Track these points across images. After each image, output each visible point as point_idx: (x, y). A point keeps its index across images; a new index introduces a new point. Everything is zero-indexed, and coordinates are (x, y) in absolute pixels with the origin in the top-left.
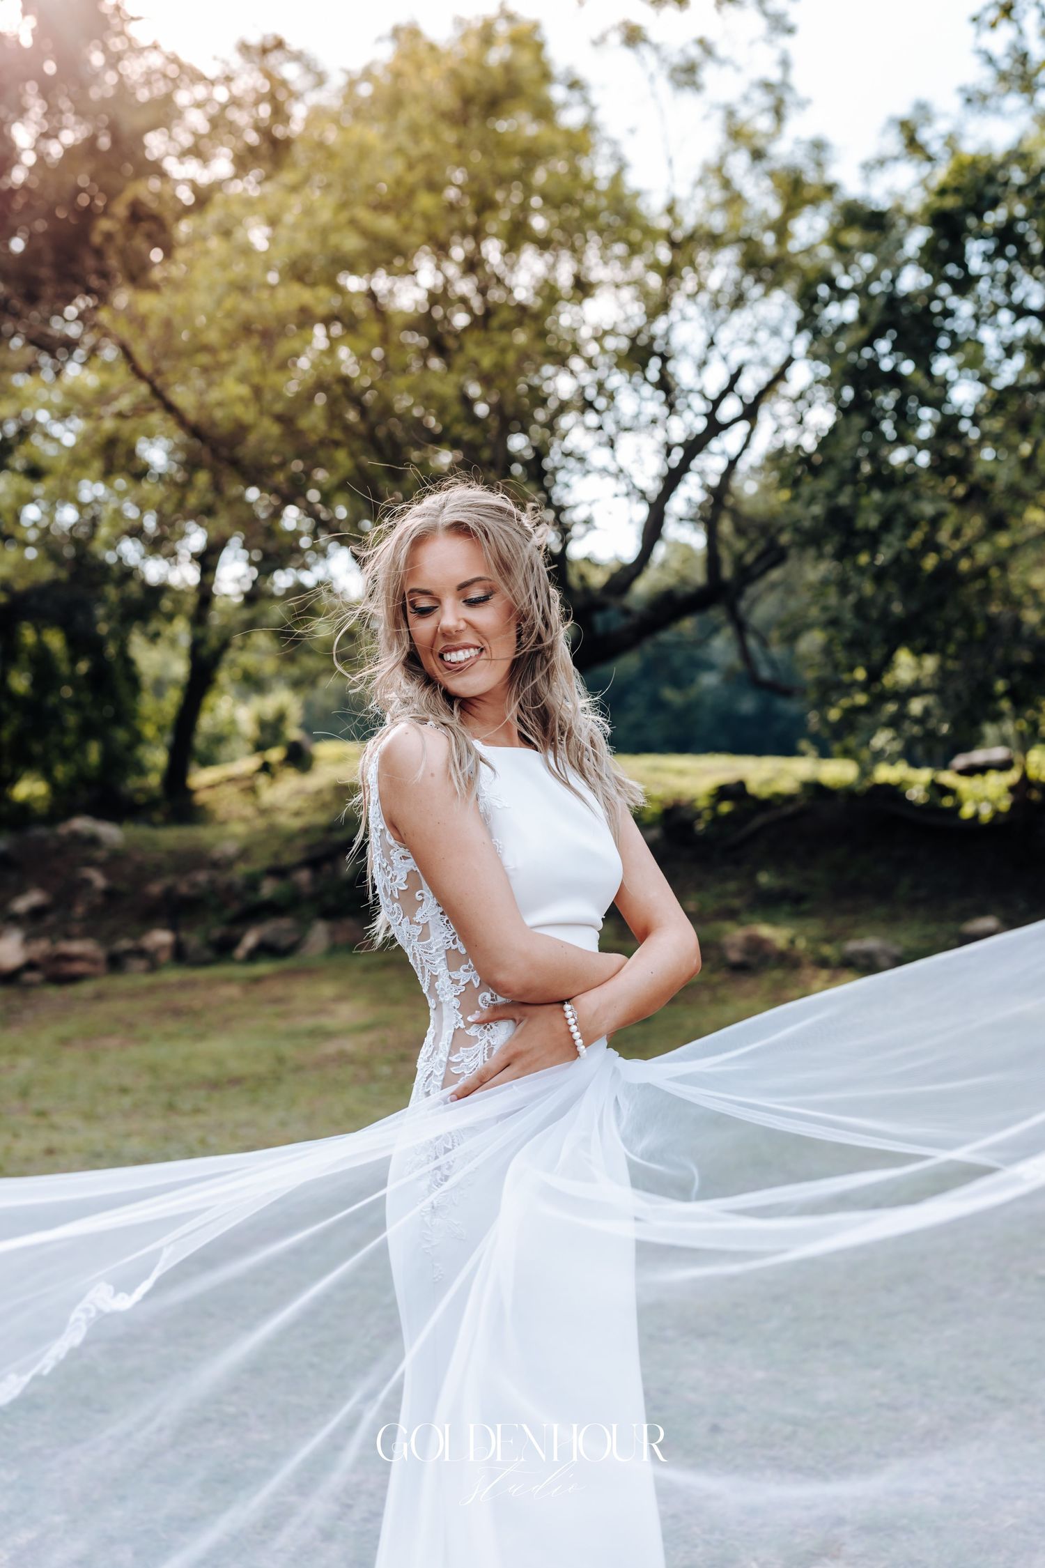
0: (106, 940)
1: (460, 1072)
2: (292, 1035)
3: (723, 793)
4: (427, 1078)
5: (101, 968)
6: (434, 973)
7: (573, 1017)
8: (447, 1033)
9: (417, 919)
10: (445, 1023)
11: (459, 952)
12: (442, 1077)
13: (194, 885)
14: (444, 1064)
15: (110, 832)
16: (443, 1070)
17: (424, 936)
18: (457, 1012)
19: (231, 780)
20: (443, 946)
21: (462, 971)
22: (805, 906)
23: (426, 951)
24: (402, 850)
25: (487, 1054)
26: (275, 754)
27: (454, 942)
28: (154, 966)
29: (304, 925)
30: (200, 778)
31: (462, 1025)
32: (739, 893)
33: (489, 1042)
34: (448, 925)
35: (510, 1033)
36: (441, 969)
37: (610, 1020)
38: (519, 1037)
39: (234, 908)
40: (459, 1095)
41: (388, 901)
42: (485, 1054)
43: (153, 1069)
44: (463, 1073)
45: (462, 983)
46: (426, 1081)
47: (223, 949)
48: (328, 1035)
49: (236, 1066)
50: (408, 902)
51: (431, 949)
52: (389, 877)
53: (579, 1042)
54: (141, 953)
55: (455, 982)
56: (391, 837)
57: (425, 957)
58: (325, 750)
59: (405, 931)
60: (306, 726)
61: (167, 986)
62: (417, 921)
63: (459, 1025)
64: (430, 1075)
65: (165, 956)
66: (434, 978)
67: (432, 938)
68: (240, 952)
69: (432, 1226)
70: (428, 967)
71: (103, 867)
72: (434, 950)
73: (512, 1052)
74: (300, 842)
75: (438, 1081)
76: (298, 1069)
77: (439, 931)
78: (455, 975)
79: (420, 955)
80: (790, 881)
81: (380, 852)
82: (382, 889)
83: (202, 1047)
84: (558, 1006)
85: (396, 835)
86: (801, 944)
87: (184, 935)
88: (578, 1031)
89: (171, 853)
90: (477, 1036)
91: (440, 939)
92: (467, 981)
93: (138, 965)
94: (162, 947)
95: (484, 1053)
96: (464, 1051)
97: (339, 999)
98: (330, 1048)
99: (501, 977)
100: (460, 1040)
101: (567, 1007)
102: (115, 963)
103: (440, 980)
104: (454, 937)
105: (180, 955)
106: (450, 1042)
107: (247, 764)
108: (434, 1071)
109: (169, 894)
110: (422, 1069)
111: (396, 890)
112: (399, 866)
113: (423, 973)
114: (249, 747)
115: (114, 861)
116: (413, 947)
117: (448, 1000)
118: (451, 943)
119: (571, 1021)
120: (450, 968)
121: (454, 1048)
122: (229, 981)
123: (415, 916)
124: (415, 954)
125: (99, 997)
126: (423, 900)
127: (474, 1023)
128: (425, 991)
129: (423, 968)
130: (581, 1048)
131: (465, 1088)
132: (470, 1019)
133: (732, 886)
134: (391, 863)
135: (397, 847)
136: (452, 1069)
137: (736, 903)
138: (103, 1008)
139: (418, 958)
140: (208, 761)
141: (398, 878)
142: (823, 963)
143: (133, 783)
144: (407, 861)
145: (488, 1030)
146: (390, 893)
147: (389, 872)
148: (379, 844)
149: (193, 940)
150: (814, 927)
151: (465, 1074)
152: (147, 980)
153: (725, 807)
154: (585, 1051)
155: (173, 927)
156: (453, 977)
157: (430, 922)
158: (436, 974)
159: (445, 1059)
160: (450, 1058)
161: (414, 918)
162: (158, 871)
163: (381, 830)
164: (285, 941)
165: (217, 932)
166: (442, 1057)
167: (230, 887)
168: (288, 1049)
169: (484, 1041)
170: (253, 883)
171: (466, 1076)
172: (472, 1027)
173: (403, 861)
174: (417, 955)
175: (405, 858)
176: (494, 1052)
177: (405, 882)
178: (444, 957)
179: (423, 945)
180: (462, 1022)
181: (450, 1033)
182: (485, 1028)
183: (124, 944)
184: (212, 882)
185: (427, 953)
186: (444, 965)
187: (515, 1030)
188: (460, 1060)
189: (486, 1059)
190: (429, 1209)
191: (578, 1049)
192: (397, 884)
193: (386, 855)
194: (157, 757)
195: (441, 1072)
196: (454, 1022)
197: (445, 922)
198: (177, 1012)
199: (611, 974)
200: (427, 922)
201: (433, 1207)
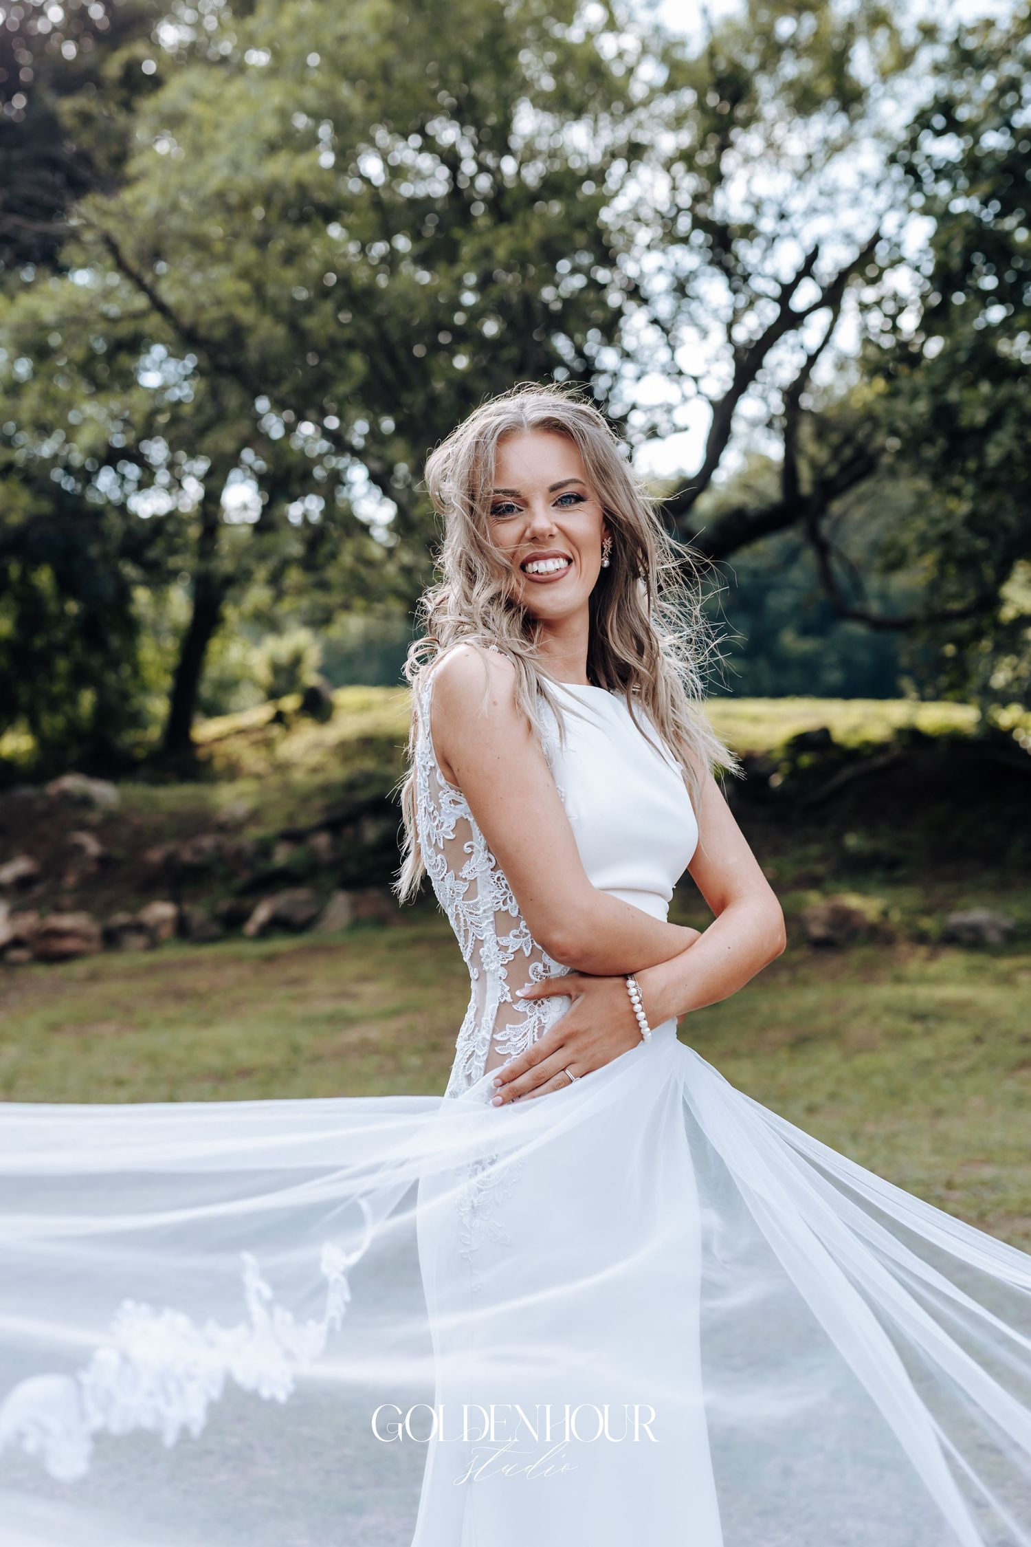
0: (101, 914)
1: (506, 1053)
2: (310, 1021)
3: (802, 742)
4: (468, 1059)
5: (95, 945)
6: (479, 938)
7: (637, 995)
8: (491, 1007)
9: (463, 874)
10: (489, 996)
11: (510, 915)
12: (485, 1058)
13: (198, 851)
14: (487, 1043)
15: (105, 792)
16: (486, 1049)
17: (470, 894)
18: (504, 983)
19: (241, 732)
20: (491, 907)
21: (511, 937)
22: (901, 873)
23: (472, 911)
24: (452, 793)
25: (537, 1033)
26: (290, 703)
27: (504, 903)
28: (154, 944)
29: (323, 897)
30: (205, 730)
31: (509, 999)
32: (823, 858)
33: (539, 1019)
34: (499, 883)
35: (564, 1010)
36: (488, 933)
37: (680, 1000)
38: (573, 1015)
39: (244, 878)
40: (504, 1079)
41: (430, 851)
42: (535, 1034)
43: (153, 1059)
44: (510, 1053)
45: (511, 950)
46: (466, 1063)
47: (232, 924)
48: (349, 1021)
49: (246, 1056)
50: (455, 852)
51: (478, 909)
52: (436, 823)
53: (644, 1023)
54: (139, 928)
55: (504, 948)
56: (442, 776)
57: (469, 919)
58: (347, 698)
59: (448, 887)
60: (324, 671)
61: (167, 966)
62: (464, 877)
63: (505, 998)
64: (471, 1056)
65: (166, 932)
66: (479, 943)
67: (479, 897)
68: (251, 927)
69: (472, 1228)
70: (472, 930)
71: (98, 831)
72: (481, 911)
73: (566, 1031)
74: (319, 802)
75: (481, 1062)
76: (316, 1059)
77: (489, 890)
78: (504, 941)
79: (464, 916)
80: (882, 844)
81: (427, 794)
82: (425, 838)
83: (208, 1034)
84: (619, 981)
85: (448, 774)
86: (896, 916)
87: (187, 908)
88: (642, 1011)
89: (173, 815)
90: (525, 1012)
91: (489, 899)
92: (517, 948)
93: (137, 941)
94: (163, 921)
95: (534, 1032)
96: (510, 1029)
97: (364, 978)
98: (353, 1035)
99: (557, 937)
100: (505, 1013)
101: (631, 983)
102: (111, 939)
103: (486, 946)
104: (504, 897)
105: (183, 930)
106: (494, 1017)
107: (259, 713)
108: (476, 1050)
109: (170, 862)
110: (462, 1049)
111: (442, 839)
112: (448, 811)
113: (466, 937)
114: (261, 694)
115: (109, 825)
116: (456, 906)
117: (492, 969)
118: (501, 903)
119: (635, 999)
120: (498, 932)
121: (498, 1025)
122: (238, 960)
123: (462, 871)
124: (458, 914)
125: (93, 977)
126: (472, 853)
127: (522, 998)
128: (466, 959)
129: (466, 931)
130: (646, 1030)
131: (512, 1071)
132: (519, 993)
133: (814, 850)
134: (438, 808)
135: (447, 788)
136: (497, 1049)
137: (820, 869)
138: (98, 989)
139: (462, 920)
140: (214, 710)
141: (445, 825)
142: (921, 938)
143: (129, 737)
144: (458, 806)
145: (539, 1006)
146: (434, 842)
147: (435, 817)
148: (427, 785)
149: (198, 913)
150: (910, 897)
151: (512, 1055)
152: (148, 958)
153: (806, 760)
154: (650, 1034)
155: (176, 899)
156: (501, 943)
157: (478, 880)
158: (482, 939)
159: (488, 1037)
160: (494, 1036)
161: (460, 874)
162: (158, 836)
163: (431, 767)
164: (301, 915)
165: (225, 905)
166: (485, 1034)
167: (239, 854)
168: (304, 1037)
169: (534, 1019)
170: (265, 849)
171: (514, 1057)
172: (520, 1002)
173: (452, 805)
174: (461, 916)
175: (455, 802)
176: (546, 1031)
177: (452, 830)
178: (492, 919)
179: (469, 904)
180: (509, 995)
181: (494, 1007)
182: (535, 1003)
183: (121, 918)
184: (219, 848)
185: (472, 914)
186: (491, 928)
187: (570, 1008)
188: (505, 1039)
189: (536, 1039)
190: (468, 1209)
191: (642, 1031)
192: (443, 832)
193: (433, 797)
194: (159, 707)
195: (483, 1052)
196: (499, 995)
197: (496, 880)
198: (180, 995)
199: (682, 948)
200: (476, 878)
201: (473, 1207)
